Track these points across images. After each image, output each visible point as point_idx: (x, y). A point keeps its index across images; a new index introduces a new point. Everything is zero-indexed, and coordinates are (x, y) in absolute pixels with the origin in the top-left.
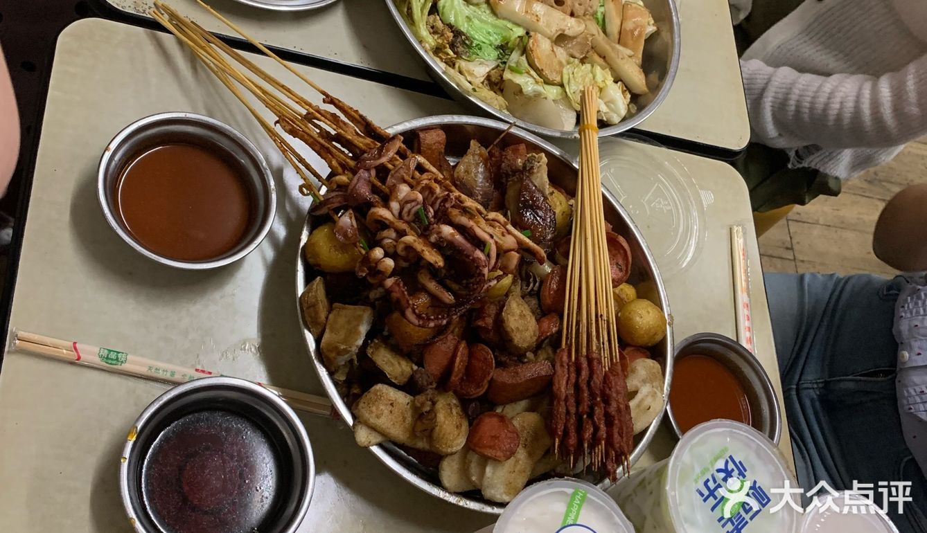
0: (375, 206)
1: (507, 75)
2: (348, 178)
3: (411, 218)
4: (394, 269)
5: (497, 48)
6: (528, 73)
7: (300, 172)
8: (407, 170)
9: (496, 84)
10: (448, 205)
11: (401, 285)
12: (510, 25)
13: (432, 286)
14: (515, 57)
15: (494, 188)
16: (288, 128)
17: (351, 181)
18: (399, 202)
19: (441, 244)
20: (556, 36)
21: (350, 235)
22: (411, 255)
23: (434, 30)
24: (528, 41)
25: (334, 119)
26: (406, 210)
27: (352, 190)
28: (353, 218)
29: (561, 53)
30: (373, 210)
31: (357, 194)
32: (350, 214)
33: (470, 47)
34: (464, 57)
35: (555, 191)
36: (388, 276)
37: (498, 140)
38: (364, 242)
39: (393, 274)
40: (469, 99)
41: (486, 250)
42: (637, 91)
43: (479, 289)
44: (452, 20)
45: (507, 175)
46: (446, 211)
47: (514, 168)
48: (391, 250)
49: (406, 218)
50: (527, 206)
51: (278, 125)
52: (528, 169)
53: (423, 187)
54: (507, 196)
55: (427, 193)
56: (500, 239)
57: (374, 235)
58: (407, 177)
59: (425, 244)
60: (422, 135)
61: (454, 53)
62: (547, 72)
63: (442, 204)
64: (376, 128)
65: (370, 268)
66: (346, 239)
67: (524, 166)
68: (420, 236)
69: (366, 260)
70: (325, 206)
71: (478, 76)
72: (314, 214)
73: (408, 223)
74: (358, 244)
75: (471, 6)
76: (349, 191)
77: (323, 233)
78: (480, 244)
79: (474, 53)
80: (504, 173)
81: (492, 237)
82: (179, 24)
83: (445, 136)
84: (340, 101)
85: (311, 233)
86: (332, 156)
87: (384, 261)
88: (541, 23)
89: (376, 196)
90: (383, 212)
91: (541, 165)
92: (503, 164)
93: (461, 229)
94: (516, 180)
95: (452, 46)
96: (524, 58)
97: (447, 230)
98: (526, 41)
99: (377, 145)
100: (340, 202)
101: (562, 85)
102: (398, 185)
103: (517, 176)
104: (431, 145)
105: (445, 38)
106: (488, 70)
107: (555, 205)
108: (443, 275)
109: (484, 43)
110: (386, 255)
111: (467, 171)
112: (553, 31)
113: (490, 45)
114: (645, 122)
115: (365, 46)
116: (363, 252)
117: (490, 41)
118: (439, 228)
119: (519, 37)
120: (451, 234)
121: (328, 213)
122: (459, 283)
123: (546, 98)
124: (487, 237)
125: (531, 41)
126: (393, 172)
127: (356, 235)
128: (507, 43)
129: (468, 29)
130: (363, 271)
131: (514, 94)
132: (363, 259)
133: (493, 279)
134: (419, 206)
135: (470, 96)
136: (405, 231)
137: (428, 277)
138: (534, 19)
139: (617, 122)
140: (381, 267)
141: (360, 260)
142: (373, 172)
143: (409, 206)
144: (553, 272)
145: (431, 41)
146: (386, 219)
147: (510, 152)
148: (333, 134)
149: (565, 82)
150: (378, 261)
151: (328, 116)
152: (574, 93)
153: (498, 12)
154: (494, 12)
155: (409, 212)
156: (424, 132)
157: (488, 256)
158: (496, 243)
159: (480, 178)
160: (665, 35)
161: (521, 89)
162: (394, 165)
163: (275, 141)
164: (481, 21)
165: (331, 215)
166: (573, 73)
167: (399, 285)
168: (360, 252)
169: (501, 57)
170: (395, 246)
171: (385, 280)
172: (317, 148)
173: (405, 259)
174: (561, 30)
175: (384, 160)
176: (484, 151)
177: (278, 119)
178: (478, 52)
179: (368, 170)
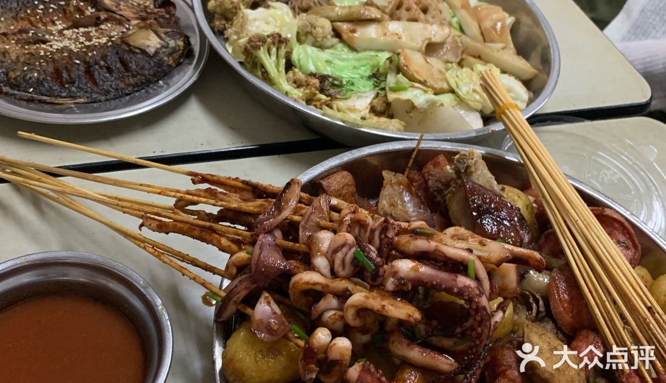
0: (294, 274)
1: (392, 96)
2: (247, 253)
3: (348, 270)
4: (352, 351)
5: (370, 78)
6: (412, 87)
7: (186, 272)
8: (320, 213)
9: (384, 110)
10: (391, 234)
11: (373, 370)
12: (373, 53)
13: (416, 354)
14: (391, 79)
15: (431, 212)
16: (154, 224)
17: (252, 254)
18: (325, 255)
19: (405, 288)
20: (424, 45)
21: (276, 327)
22: (369, 320)
23: (298, 84)
24: (399, 59)
25: (211, 193)
26: (338, 262)
27: (257, 264)
28: (272, 302)
29: (435, 62)
30: (295, 279)
31: (265, 266)
32: (266, 298)
33: (341, 86)
34: (338, 96)
35: (505, 186)
36: (348, 363)
37: (411, 161)
38: (299, 330)
39: (355, 356)
40: (360, 131)
41: (471, 272)
42: (526, 76)
43: (486, 331)
44: (312, 68)
45: (440, 191)
46: (391, 243)
47: (444, 180)
48: (339, 325)
49: (342, 273)
50: (482, 213)
51: (143, 228)
52: (463, 171)
53: (349, 225)
54: (451, 212)
55: (357, 230)
56: (480, 250)
57: (308, 314)
58: (324, 223)
59: (383, 297)
60: (324, 183)
61: (327, 96)
62: (430, 82)
63: (383, 236)
64: (265, 188)
65: (319, 363)
66: (272, 335)
67: (458, 172)
68: (372, 288)
69: (309, 353)
70: (229, 301)
71: (361, 109)
72: (221, 320)
73: (348, 278)
74: (290, 335)
75: (327, 51)
76: (253, 267)
77: (239, 338)
78: (458, 267)
79: (347, 91)
80: (435, 191)
81: (470, 251)
82: (15, 170)
83: (351, 177)
84: (212, 176)
85: (225, 346)
86: (218, 234)
87: (335, 344)
88: (404, 39)
89: (292, 261)
90: (307, 277)
91: (476, 162)
92: (430, 182)
93: (421, 257)
94: (454, 189)
95: (322, 91)
96: (400, 76)
97: (405, 266)
98: (397, 59)
99: (271, 202)
100: (246, 288)
101: (452, 91)
102: (315, 235)
103: (454, 185)
104: (339, 190)
105: (312, 86)
106: (369, 101)
107: (514, 200)
108: (423, 333)
109: (353, 78)
110: (335, 334)
111: (392, 205)
112: (420, 43)
113: (362, 78)
114: (547, 104)
115: (232, 128)
116: (302, 343)
117: (359, 74)
118: (392, 267)
119: (388, 59)
120: (413, 269)
121: (238, 310)
122: (450, 335)
123: (442, 105)
124: (465, 254)
125: (402, 58)
126: (302, 223)
127: (283, 323)
128: (378, 70)
129: (332, 71)
130: (311, 371)
131: (407, 113)
132: (305, 353)
133: (496, 311)
134: (353, 250)
135: (361, 127)
136: (347, 290)
137: (405, 345)
138: (396, 38)
139: (524, 108)
140: (334, 355)
141: (301, 356)
142: (278, 234)
143: (340, 255)
144: (553, 279)
145: (297, 93)
146: (315, 284)
147: (432, 166)
148: (216, 213)
149: (454, 86)
150: (327, 349)
151: (202, 193)
152: (468, 93)
153: (356, 46)
154: (353, 49)
155: (343, 261)
156: (326, 179)
157: (477, 279)
158: (479, 258)
159: (410, 208)
160: (526, 20)
161: (413, 103)
162: (302, 216)
163: (144, 248)
164: (343, 60)
165: (243, 310)
166: (457, 76)
167: (369, 370)
168: (297, 345)
169: (377, 85)
170: (342, 318)
171: (345, 372)
172: (196, 233)
173: (363, 330)
174: (427, 39)
175: (286, 213)
176: (400, 177)
177: (141, 221)
178: (352, 88)
179: (270, 232)
